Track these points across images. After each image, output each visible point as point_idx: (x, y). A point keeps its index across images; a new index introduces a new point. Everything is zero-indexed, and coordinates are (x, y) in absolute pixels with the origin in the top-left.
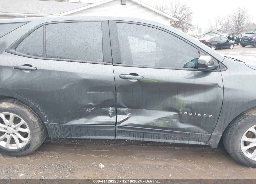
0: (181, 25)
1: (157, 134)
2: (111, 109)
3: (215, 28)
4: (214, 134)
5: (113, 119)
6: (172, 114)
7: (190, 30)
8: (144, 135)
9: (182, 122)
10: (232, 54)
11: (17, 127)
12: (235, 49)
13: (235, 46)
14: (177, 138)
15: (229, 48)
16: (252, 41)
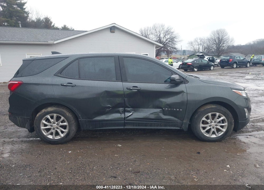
0: (165, 49)
1: (150, 123)
2: (121, 109)
3: (198, 50)
4: (184, 121)
5: (123, 116)
6: (158, 110)
7: (174, 53)
8: (142, 125)
9: (164, 115)
10: (212, 75)
11: (59, 123)
12: (215, 70)
13: (215, 67)
14: (162, 125)
15: (210, 70)
16: (230, 62)
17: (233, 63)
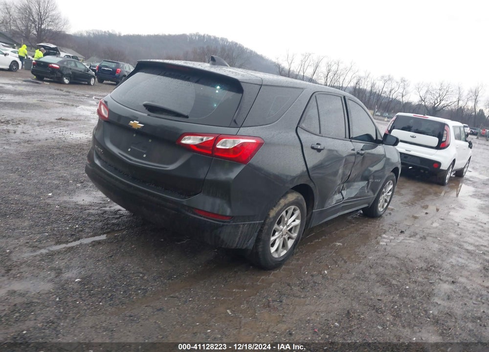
16: (117, 74)
17: (121, 75)
